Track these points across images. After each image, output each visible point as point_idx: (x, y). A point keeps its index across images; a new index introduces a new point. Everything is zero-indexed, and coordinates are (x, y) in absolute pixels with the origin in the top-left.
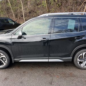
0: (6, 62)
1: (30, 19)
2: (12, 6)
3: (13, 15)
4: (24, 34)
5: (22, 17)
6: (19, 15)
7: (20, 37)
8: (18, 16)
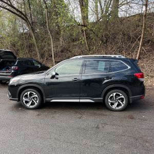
0: (37, 101)
1: (62, 61)
2: (37, 43)
3: (38, 54)
4: (57, 74)
5: (50, 58)
6: (46, 54)
7: (53, 77)
8: (45, 56)
